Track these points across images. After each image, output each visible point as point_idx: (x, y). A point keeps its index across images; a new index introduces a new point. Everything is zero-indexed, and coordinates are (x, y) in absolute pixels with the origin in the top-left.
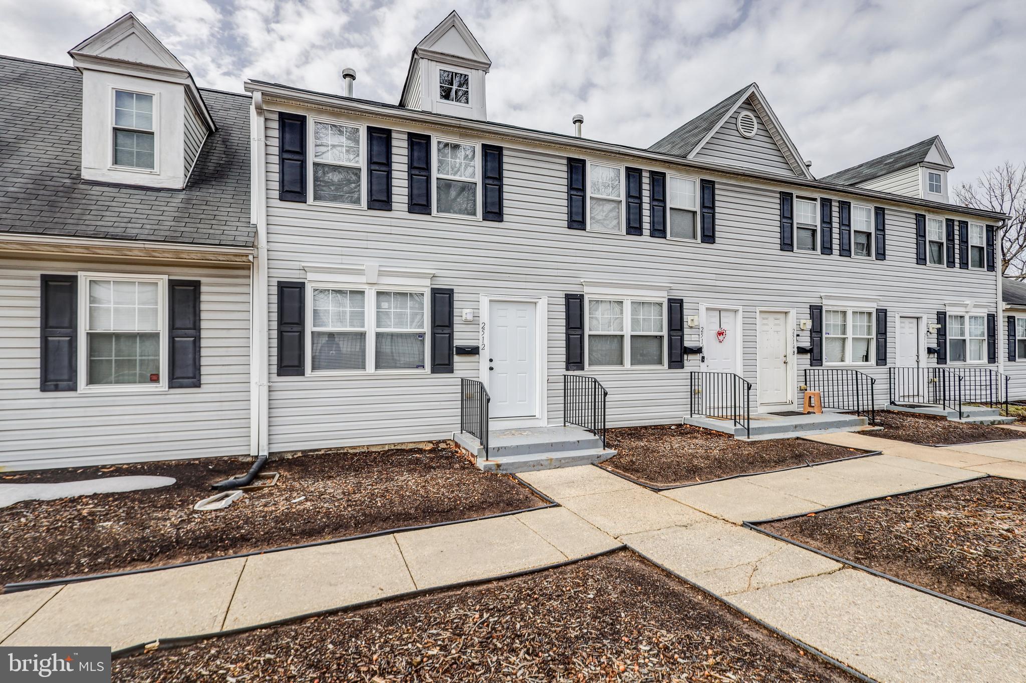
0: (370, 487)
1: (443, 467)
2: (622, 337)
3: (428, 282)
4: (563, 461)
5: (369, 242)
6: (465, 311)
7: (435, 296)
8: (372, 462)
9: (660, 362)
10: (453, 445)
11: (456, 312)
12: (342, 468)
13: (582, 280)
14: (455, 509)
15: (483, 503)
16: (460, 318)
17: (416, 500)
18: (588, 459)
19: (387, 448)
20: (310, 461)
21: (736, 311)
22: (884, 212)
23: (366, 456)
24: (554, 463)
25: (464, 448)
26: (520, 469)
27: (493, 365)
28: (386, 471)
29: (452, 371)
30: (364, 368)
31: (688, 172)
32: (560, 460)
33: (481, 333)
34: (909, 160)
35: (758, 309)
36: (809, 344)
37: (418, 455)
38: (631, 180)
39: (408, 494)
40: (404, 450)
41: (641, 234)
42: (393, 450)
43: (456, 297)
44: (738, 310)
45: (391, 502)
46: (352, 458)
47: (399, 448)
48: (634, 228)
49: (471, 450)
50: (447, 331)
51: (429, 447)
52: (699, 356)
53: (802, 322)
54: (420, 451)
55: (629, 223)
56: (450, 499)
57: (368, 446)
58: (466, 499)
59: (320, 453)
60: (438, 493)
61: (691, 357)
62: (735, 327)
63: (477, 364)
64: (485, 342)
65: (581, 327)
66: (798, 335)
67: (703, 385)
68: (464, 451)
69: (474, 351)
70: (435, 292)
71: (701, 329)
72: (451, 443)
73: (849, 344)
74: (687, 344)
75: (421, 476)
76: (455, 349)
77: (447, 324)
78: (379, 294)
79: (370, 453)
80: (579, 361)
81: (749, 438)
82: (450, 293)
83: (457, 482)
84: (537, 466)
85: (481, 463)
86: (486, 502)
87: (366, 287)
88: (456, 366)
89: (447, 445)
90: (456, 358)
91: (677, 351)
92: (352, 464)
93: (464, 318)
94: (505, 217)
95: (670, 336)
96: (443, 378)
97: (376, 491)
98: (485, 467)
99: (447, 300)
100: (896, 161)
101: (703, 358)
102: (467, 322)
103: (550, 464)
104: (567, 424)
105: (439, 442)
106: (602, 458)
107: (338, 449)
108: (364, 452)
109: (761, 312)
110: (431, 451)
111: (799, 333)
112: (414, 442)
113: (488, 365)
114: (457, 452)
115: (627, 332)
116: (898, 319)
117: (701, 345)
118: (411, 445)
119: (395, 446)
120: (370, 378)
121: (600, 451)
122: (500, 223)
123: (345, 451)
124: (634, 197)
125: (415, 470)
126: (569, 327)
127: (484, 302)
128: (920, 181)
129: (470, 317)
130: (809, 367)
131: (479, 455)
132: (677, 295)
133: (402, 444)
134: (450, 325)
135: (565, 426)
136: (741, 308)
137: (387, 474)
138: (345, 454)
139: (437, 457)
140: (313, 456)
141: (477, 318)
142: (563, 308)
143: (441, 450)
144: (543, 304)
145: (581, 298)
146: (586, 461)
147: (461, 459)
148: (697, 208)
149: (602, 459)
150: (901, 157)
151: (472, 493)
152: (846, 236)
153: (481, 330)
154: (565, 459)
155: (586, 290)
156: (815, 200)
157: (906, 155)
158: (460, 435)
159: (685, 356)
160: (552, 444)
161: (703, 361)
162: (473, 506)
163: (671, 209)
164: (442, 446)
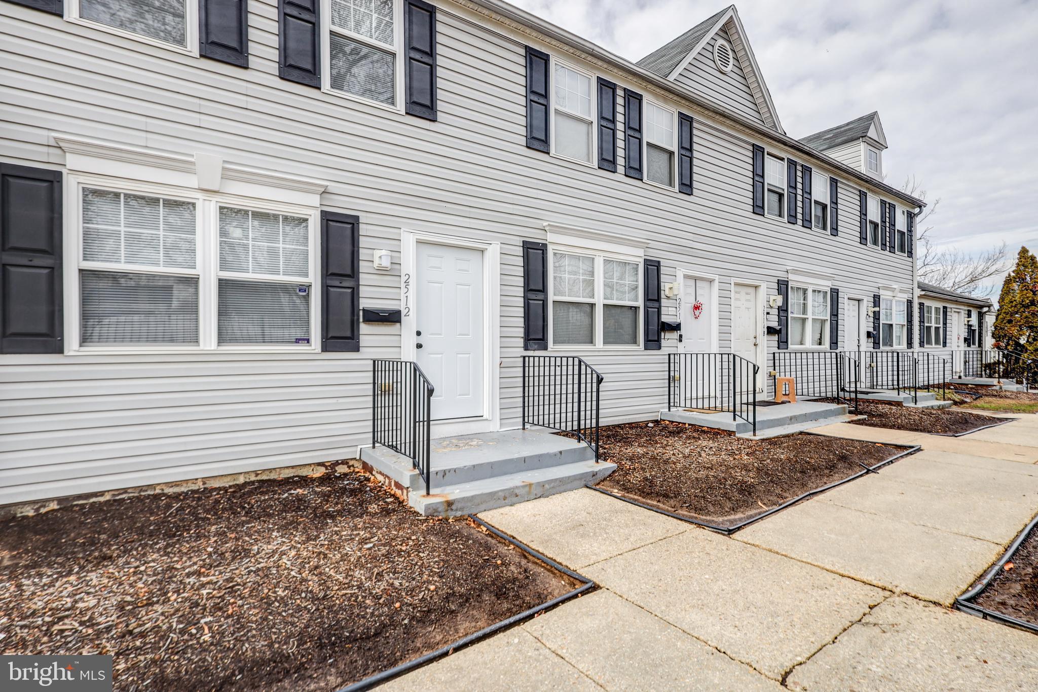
0: (192, 580)
1: (350, 512)
2: (592, 306)
3: (315, 200)
4: (547, 486)
5: (203, 117)
6: (377, 253)
7: (327, 224)
8: (207, 511)
9: (635, 341)
10: (359, 467)
11: (363, 254)
12: (141, 531)
13: (545, 224)
14: (393, 624)
15: (447, 599)
16: (370, 264)
17: (299, 609)
18: (581, 479)
19: (241, 480)
20: (72, 520)
21: (711, 281)
22: (837, 183)
23: (199, 499)
24: (535, 491)
25: (380, 473)
26: (483, 507)
27: (421, 340)
28: (235, 530)
29: (357, 349)
30: (196, 341)
31: (665, 99)
32: (542, 485)
33: (403, 290)
34: (850, 135)
35: (733, 281)
36: (776, 324)
37: (300, 491)
38: (604, 96)
39: (280, 592)
40: (274, 481)
41: (615, 172)
42: (253, 483)
43: (363, 229)
44: (714, 280)
45: (240, 621)
46: (169, 506)
47: (265, 477)
48: (607, 163)
49: (395, 477)
50: (348, 283)
51: (320, 472)
52: (675, 335)
53: (772, 298)
54: (304, 481)
55: (602, 154)
56: (377, 598)
57: (204, 480)
58: (411, 592)
59: (102, 499)
60: (350, 586)
61: (668, 335)
62: (711, 299)
63: (397, 338)
64: (411, 304)
65: (544, 290)
66: (768, 313)
67: (681, 371)
68: (380, 478)
69: (392, 318)
70: (328, 219)
71: (678, 301)
72: (356, 464)
73: (809, 325)
74: (664, 319)
75: (309, 539)
76: (361, 313)
77: (349, 272)
78: (225, 212)
79: (208, 491)
80: (541, 337)
81: (755, 435)
82: (353, 222)
83: (384, 550)
84: (511, 497)
85: (417, 501)
86: (453, 594)
87: (199, 195)
88: (364, 340)
89: (349, 467)
90: (364, 328)
91: (654, 327)
92: (164, 521)
93: (376, 265)
94: (440, 116)
95: (646, 308)
96: (341, 360)
97: (204, 592)
98: (427, 507)
99: (349, 233)
100: (836, 136)
101: (681, 336)
102: (382, 271)
103: (529, 493)
104: (527, 426)
105: (337, 463)
106: (598, 476)
107: (141, 488)
108: (193, 492)
109: (736, 284)
110: (323, 480)
111: (769, 310)
112: (293, 467)
113: (415, 340)
114: (368, 480)
115: (599, 300)
116: (846, 301)
117: (679, 321)
118: (287, 471)
119: (257, 475)
120: (206, 358)
121: (590, 466)
122: (432, 123)
123: (158, 491)
124: (607, 121)
125: (294, 524)
126: (528, 289)
127: (408, 241)
128: (862, 157)
129: (386, 263)
130: (776, 350)
131: (414, 485)
132: (654, 255)
133: (270, 470)
134: (354, 273)
135: (524, 429)
136: (717, 278)
137: (237, 539)
138: (156, 497)
139: (336, 491)
140: (82, 506)
141: (397, 267)
142: (520, 262)
143: (339, 478)
144: (493, 252)
145: (543, 248)
146: (577, 483)
147: (379, 493)
148: (675, 148)
149: (600, 477)
150: (842, 132)
151: (421, 574)
152: (808, 205)
153: (403, 285)
154: (550, 482)
155: (551, 237)
156: (782, 159)
157: (846, 131)
158: (371, 451)
159: (663, 334)
160: (525, 459)
161: (681, 341)
162: (429, 611)
163: (649, 144)
164: (342, 469)
